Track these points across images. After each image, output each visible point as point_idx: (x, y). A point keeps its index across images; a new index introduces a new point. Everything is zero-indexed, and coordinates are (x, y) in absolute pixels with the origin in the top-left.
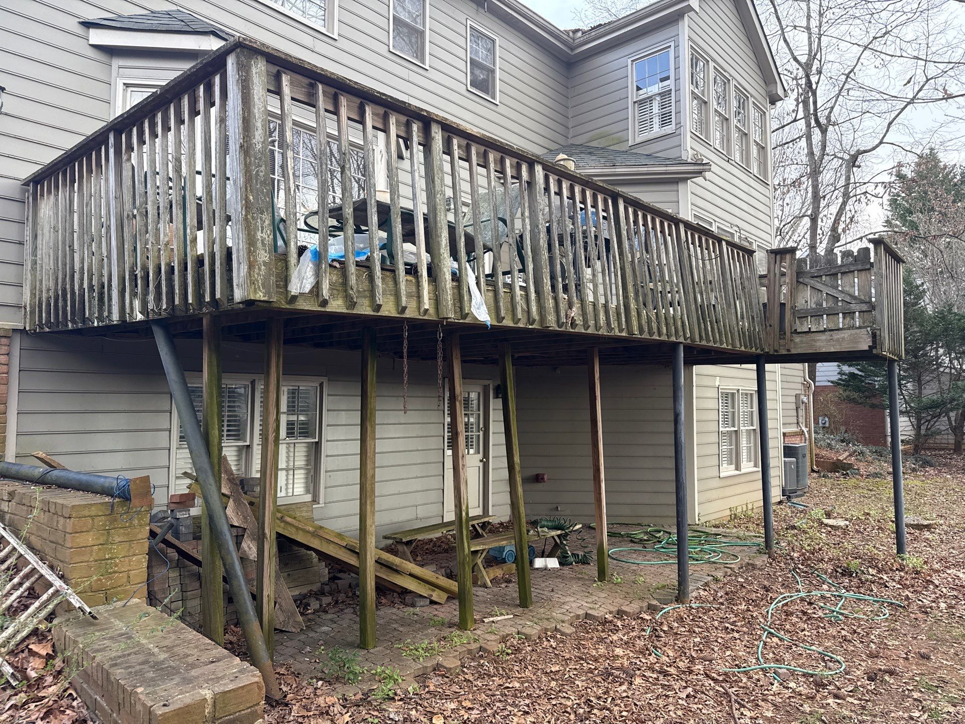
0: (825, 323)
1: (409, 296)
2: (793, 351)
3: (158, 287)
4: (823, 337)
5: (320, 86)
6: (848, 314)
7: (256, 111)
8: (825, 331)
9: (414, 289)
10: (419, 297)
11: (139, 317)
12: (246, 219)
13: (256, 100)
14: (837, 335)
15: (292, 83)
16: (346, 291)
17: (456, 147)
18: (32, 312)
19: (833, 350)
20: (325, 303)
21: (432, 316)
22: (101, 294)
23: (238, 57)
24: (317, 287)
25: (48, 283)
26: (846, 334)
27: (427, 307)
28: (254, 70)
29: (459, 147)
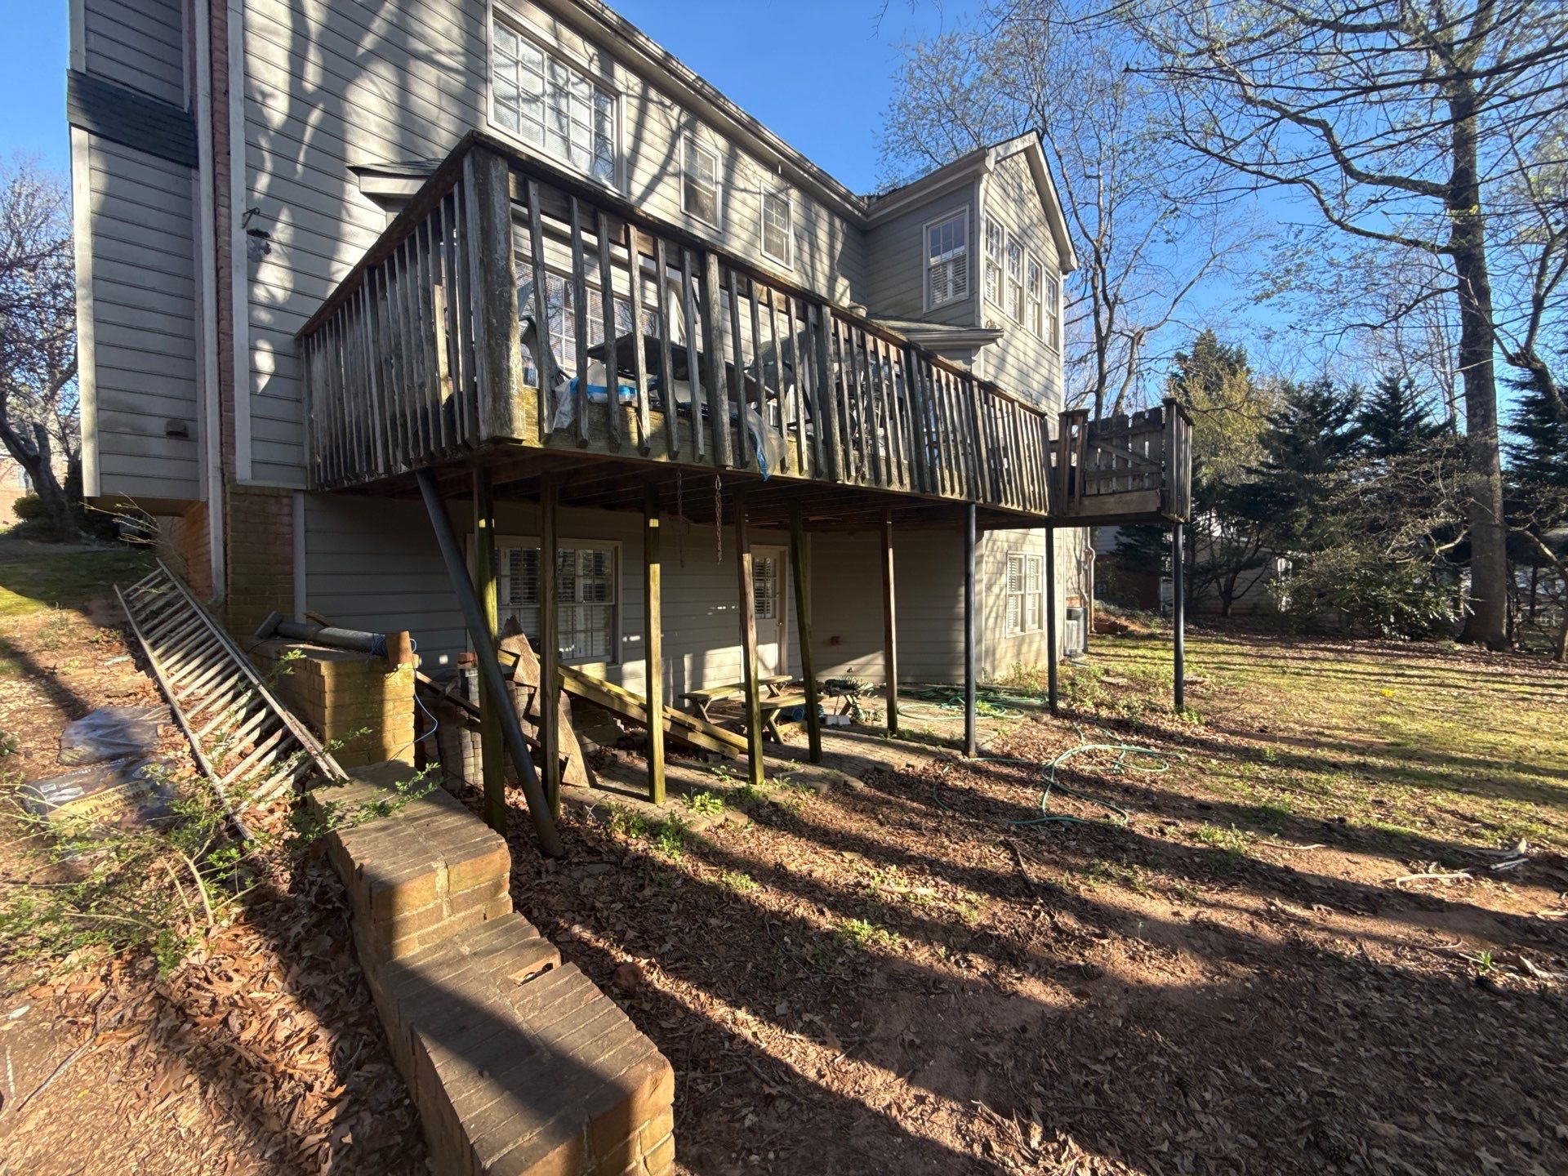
0: (1114, 485)
1: (681, 439)
2: (1083, 514)
3: (416, 434)
4: (1112, 499)
5: (575, 200)
6: (1138, 476)
7: (497, 221)
8: (1114, 493)
9: (688, 433)
10: (694, 442)
11: (404, 468)
12: (489, 345)
13: (497, 208)
14: (1127, 497)
15: (540, 194)
16: (609, 432)
17: (734, 281)
18: (313, 472)
19: (1121, 512)
20: (584, 444)
21: (708, 463)
22: (368, 447)
23: (473, 157)
24: (576, 424)
25: (323, 440)
26: (1135, 496)
27: (702, 452)
28: (493, 174)
29: (739, 282)
